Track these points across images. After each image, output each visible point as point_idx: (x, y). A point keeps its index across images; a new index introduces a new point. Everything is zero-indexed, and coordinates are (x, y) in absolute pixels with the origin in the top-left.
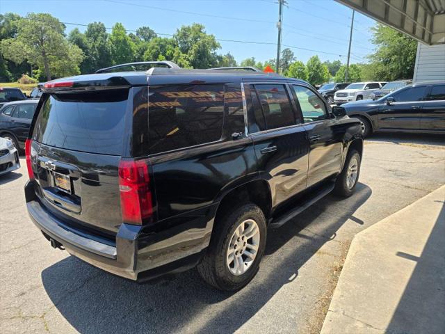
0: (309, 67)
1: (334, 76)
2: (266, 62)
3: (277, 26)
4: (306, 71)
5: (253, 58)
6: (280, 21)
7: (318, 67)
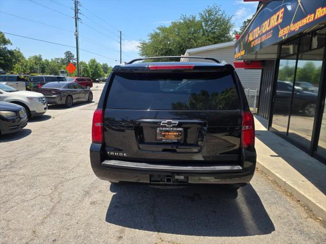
0: (90, 67)
1: (106, 73)
2: (52, 59)
3: (75, 35)
4: (88, 68)
5: (40, 56)
6: (77, 31)
7: (97, 67)
